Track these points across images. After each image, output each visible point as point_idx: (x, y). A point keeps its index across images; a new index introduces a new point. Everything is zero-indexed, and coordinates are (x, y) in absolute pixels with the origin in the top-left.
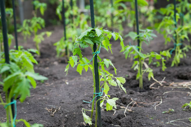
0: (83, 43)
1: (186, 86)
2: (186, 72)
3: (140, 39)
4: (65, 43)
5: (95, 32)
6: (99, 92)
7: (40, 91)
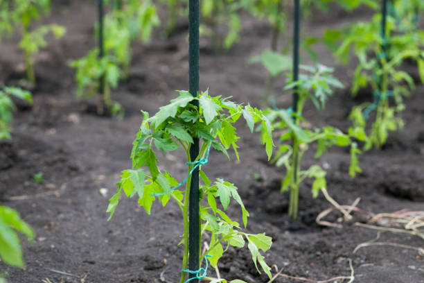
0: (162, 138)
1: (414, 227)
2: (409, 180)
3: (299, 92)
4: (100, 65)
5: (198, 107)
6: (198, 269)
7: (31, 212)
